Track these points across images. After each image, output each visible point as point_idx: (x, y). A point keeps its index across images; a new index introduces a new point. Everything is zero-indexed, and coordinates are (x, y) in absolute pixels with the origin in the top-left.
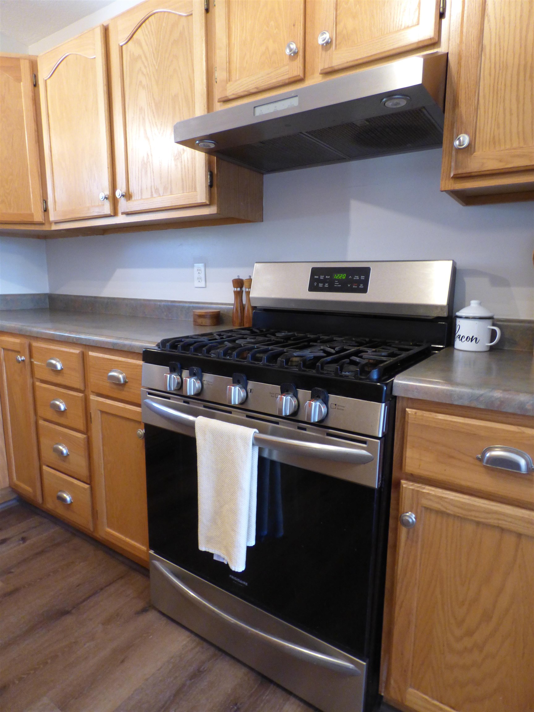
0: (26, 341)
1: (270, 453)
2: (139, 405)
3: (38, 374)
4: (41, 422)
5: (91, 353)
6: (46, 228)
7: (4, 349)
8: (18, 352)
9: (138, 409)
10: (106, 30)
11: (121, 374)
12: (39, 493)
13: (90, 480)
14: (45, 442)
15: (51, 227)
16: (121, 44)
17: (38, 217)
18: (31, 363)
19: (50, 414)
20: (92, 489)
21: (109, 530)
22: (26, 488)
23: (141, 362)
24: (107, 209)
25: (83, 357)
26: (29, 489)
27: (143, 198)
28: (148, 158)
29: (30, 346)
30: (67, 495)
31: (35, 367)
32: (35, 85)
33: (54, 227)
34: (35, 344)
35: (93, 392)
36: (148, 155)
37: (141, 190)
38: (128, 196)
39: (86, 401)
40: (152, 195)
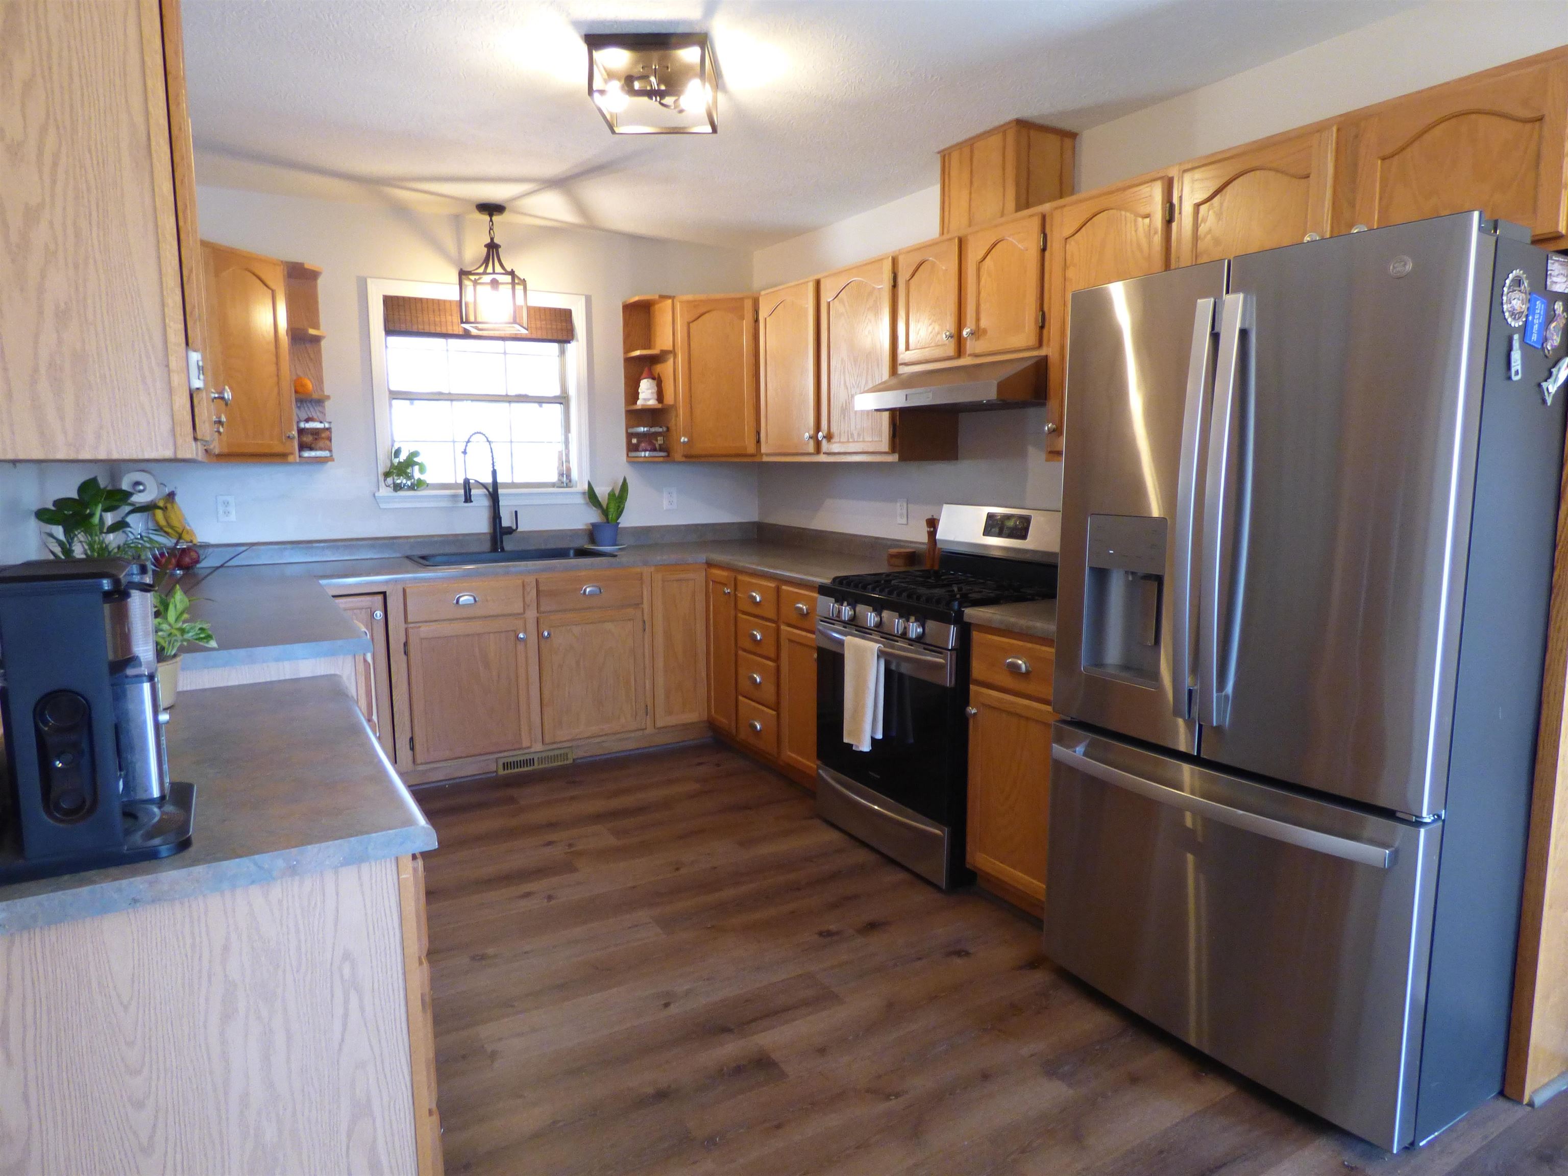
0: (732, 574)
1: (898, 665)
2: (813, 632)
3: (740, 606)
4: (740, 652)
5: (784, 587)
6: (757, 459)
7: (713, 581)
8: (725, 585)
9: (813, 636)
10: (818, 283)
11: (805, 606)
12: (733, 724)
13: (777, 707)
14: (742, 671)
15: (762, 458)
16: (829, 300)
17: (751, 449)
18: (736, 595)
19: (747, 644)
20: (778, 715)
21: (789, 753)
22: (722, 720)
23: (816, 595)
24: (811, 448)
25: (778, 590)
26: (725, 721)
27: (841, 440)
28: (846, 405)
29: (735, 579)
30: (758, 723)
31: (738, 598)
32: (757, 321)
33: (765, 459)
34: (740, 577)
35: (784, 622)
36: (846, 401)
37: (840, 433)
38: (829, 437)
39: (778, 630)
40: (848, 439)
